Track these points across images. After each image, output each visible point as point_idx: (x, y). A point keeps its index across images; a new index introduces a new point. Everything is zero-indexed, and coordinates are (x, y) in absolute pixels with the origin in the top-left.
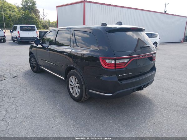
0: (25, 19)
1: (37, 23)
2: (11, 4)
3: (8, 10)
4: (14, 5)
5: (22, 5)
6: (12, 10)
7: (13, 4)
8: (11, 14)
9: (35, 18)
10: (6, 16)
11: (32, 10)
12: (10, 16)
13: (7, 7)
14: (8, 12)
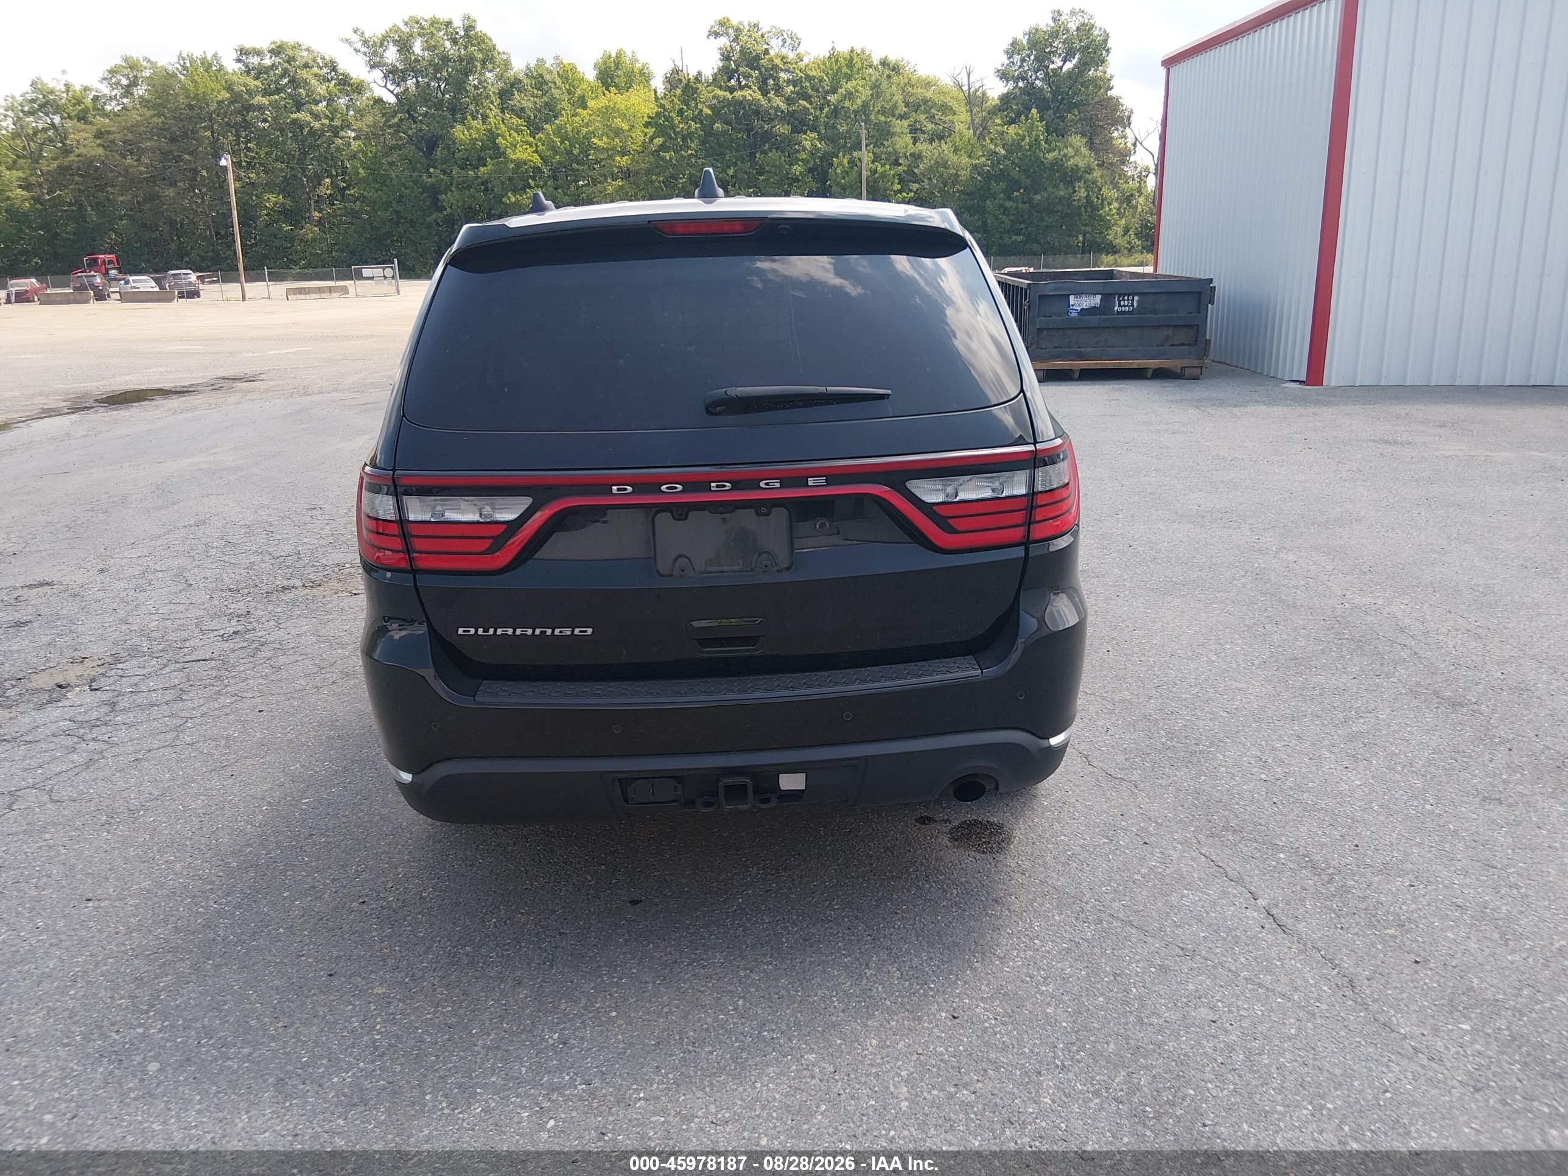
0: (1014, 185)
1: (1095, 208)
2: (928, 84)
3: (901, 126)
4: (950, 82)
5: (1003, 75)
6: (930, 126)
7: (946, 81)
8: (917, 157)
9: (1089, 170)
10: (884, 175)
11: (1071, 107)
12: (910, 172)
13: (902, 109)
14: (903, 142)
